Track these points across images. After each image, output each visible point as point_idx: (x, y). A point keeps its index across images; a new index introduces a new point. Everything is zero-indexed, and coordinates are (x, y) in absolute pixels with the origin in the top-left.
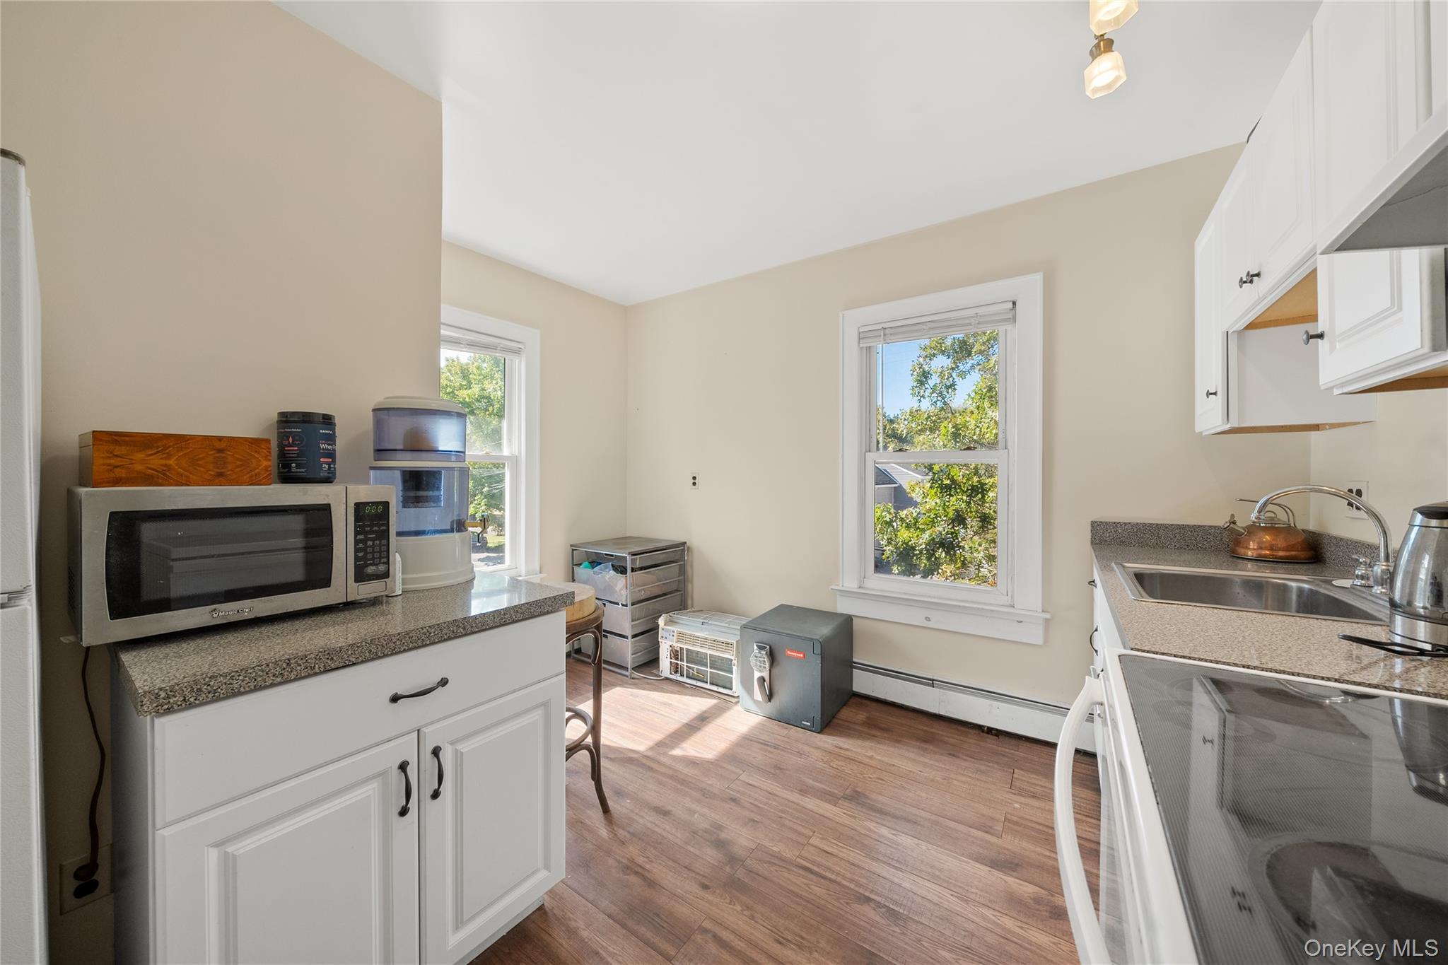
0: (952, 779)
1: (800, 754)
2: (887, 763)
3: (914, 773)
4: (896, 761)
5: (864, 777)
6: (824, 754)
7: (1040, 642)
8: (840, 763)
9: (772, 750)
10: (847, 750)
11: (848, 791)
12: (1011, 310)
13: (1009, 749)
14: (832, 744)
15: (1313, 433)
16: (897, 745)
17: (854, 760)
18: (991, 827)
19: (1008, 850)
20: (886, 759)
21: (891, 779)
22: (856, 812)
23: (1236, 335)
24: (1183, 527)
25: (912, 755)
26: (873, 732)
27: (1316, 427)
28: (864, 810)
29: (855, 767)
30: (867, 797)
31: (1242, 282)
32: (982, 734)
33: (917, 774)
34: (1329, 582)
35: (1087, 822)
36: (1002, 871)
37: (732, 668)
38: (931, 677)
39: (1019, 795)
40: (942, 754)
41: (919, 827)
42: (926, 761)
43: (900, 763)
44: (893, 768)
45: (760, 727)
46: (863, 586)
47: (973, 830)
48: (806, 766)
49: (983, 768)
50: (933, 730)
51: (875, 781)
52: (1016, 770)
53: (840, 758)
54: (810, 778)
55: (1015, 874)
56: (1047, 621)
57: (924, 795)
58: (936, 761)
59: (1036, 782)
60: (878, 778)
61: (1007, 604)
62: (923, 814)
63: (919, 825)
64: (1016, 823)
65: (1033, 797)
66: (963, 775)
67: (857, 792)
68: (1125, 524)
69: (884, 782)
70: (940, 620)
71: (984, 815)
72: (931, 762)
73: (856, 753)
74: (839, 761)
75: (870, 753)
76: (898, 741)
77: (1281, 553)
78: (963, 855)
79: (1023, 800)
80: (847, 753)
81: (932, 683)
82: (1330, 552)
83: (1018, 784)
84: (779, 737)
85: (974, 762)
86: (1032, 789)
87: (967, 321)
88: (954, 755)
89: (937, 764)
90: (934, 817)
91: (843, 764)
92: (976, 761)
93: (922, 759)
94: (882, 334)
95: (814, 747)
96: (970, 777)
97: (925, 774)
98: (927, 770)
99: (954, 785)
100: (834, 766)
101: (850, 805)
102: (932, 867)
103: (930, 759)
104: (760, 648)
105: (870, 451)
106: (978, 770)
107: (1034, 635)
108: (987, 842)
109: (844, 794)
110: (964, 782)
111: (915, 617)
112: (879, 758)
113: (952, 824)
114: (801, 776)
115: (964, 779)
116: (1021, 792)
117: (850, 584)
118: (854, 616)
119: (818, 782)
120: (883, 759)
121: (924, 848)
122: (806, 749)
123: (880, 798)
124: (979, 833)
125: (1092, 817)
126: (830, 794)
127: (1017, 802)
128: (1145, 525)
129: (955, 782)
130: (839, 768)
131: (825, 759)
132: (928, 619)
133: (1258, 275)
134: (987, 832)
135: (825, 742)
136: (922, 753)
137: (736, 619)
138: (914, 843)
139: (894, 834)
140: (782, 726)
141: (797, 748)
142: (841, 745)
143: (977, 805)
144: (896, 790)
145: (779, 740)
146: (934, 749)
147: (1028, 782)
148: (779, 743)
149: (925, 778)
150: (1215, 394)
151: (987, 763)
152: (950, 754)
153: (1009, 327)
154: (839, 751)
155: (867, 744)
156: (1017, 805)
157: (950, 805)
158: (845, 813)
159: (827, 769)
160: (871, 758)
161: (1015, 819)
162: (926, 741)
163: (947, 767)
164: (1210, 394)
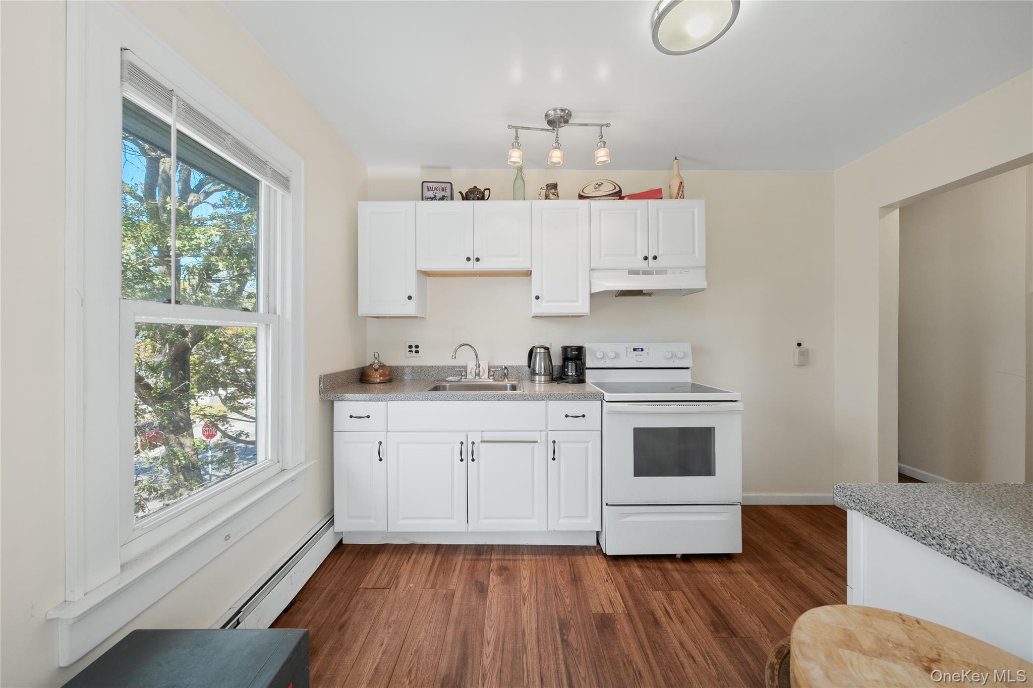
12: (288, 178)
18: (447, 594)
19: (465, 587)
23: (418, 272)
31: (468, 259)
32: (291, 612)
36: (488, 587)
38: (236, 610)
39: (397, 584)
47: (455, 603)
52: (361, 587)
61: (279, 470)
64: (434, 585)
68: (332, 374)
78: (485, 603)
81: (240, 615)
82: (396, 374)
83: (382, 585)
86: (387, 579)
102: (507, 615)
108: (463, 594)
113: (455, 613)
116: (393, 583)
124: (457, 600)
128: (337, 373)
132: (228, 537)
133: (478, 260)
134: (453, 595)
147: (377, 580)
150: (412, 298)
164: (410, 298)
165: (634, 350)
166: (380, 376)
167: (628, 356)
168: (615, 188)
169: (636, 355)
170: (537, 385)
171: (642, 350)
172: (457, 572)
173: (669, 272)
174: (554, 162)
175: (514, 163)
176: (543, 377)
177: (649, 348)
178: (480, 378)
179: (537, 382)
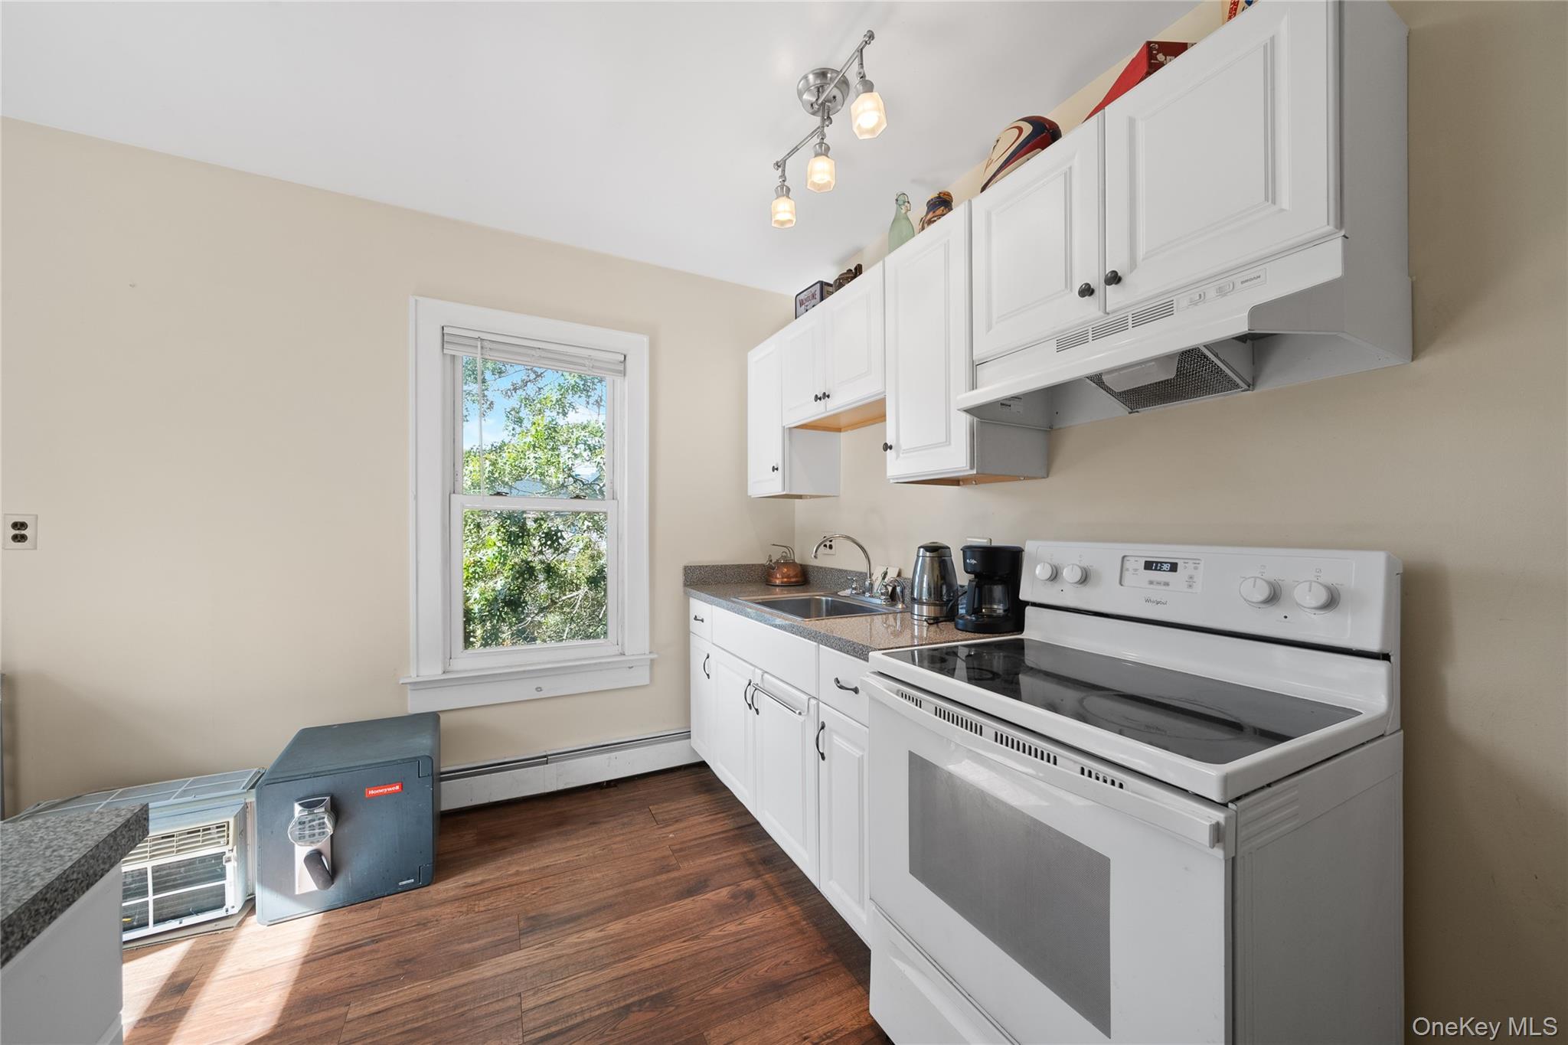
0: (610, 845)
1: (423, 924)
2: (539, 868)
3: (573, 861)
4: (547, 861)
5: (527, 898)
6: (456, 905)
7: (647, 682)
8: (486, 902)
9: (374, 946)
10: (482, 882)
11: (522, 923)
12: (621, 362)
13: (632, 792)
14: (457, 888)
15: (797, 500)
16: (535, 845)
17: (500, 888)
18: (668, 865)
19: (691, 874)
20: (536, 865)
21: (557, 882)
22: (548, 938)
23: (788, 430)
24: (739, 566)
25: (558, 845)
26: (499, 845)
27: (800, 497)
28: (555, 931)
29: (509, 894)
30: (547, 916)
31: (817, 398)
32: (603, 791)
33: (577, 860)
34: (836, 594)
35: (719, 818)
36: (701, 893)
37: (224, 868)
38: (544, 754)
39: (667, 826)
40: (584, 829)
41: (616, 907)
42: (576, 842)
43: (551, 860)
44: (549, 870)
45: (324, 929)
46: (450, 669)
47: (658, 877)
48: (444, 934)
49: (625, 820)
50: (558, 810)
51: (542, 894)
52: (651, 807)
53: (482, 896)
54: (463, 943)
55: (708, 889)
56: (652, 660)
57: (598, 875)
58: (585, 837)
59: (670, 808)
60: (543, 889)
61: (617, 652)
62: (610, 893)
63: (615, 904)
64: (681, 850)
65: (677, 821)
66: (616, 836)
67: (533, 918)
68: (707, 566)
69: (552, 890)
70: (552, 687)
71: (656, 860)
72: (581, 841)
73: (497, 879)
74: (484, 899)
75: (513, 870)
76: (534, 840)
77: (793, 580)
78: (667, 903)
79: (671, 828)
80: (486, 885)
81: (545, 760)
82: (812, 577)
83: (659, 818)
84: (371, 925)
85: (615, 820)
86: (672, 816)
87: (581, 361)
88: (594, 823)
89: (586, 840)
90: (621, 890)
91: (491, 900)
92: (616, 817)
93: (569, 844)
94: (479, 346)
95: (435, 906)
96: (623, 834)
97: (585, 856)
98: (582, 850)
99: (615, 849)
100: (482, 909)
101: (536, 937)
102: (654, 931)
103: (578, 839)
104: (309, 806)
105: (454, 492)
106: (624, 824)
107: (641, 676)
108: (673, 879)
109: (520, 931)
110: (621, 842)
111: (524, 690)
112: (528, 868)
113: (640, 884)
114: (447, 949)
115: (618, 839)
116: (667, 823)
117: (432, 671)
118: (440, 712)
119: (477, 940)
120: (532, 867)
121: (634, 921)
122: (427, 913)
123: (560, 907)
124: (664, 877)
125: (719, 813)
126: (503, 942)
127: (671, 833)
128: (717, 566)
129: (615, 846)
130: (490, 907)
131: (464, 909)
132: (539, 689)
133: (828, 396)
134: (669, 872)
135: (447, 890)
136: (565, 838)
137: (193, 783)
138: (624, 924)
139: (601, 931)
140: (362, 909)
141: (412, 921)
142: (470, 881)
143: (645, 855)
144: (570, 888)
145: (374, 928)
146: (574, 827)
147: (666, 812)
148: (378, 932)
149: (587, 859)
150: (777, 469)
151: (625, 814)
152: (590, 824)
153: (619, 380)
154: (472, 889)
155: (502, 862)
156: (671, 836)
157: (625, 869)
158: (537, 949)
159: (476, 919)
160: (517, 873)
161: (678, 847)
162: (560, 824)
163: (597, 837)
164: (775, 469)
165: (1149, 566)
166: (783, 578)
167: (1126, 582)
168: (1021, 130)
169: (1151, 583)
170: (916, 622)
171: (1174, 567)
172: (715, 858)
173: (1181, 302)
174: (819, 185)
175: (782, 223)
176: (925, 607)
177: (1196, 562)
178: (872, 597)
179: (916, 617)
